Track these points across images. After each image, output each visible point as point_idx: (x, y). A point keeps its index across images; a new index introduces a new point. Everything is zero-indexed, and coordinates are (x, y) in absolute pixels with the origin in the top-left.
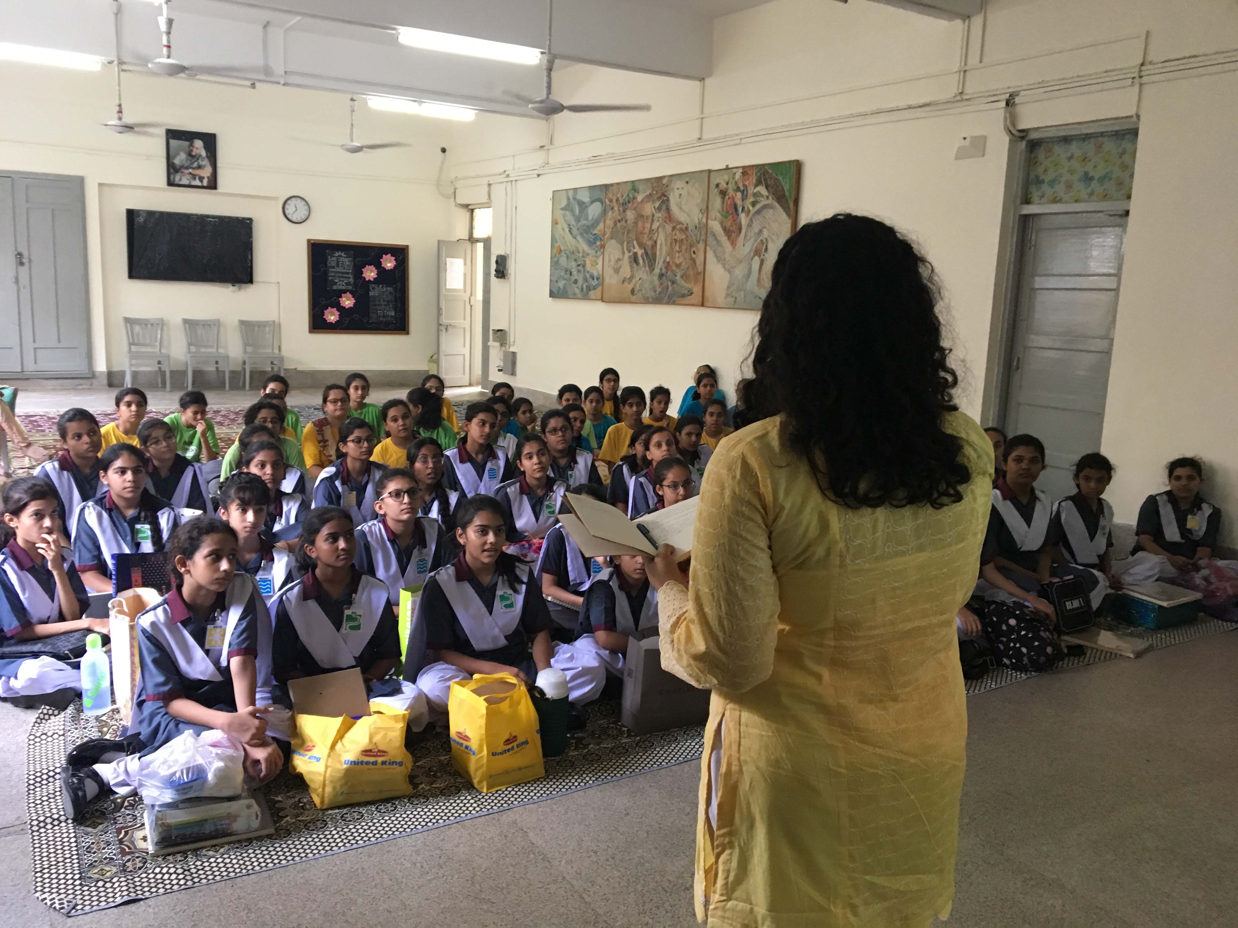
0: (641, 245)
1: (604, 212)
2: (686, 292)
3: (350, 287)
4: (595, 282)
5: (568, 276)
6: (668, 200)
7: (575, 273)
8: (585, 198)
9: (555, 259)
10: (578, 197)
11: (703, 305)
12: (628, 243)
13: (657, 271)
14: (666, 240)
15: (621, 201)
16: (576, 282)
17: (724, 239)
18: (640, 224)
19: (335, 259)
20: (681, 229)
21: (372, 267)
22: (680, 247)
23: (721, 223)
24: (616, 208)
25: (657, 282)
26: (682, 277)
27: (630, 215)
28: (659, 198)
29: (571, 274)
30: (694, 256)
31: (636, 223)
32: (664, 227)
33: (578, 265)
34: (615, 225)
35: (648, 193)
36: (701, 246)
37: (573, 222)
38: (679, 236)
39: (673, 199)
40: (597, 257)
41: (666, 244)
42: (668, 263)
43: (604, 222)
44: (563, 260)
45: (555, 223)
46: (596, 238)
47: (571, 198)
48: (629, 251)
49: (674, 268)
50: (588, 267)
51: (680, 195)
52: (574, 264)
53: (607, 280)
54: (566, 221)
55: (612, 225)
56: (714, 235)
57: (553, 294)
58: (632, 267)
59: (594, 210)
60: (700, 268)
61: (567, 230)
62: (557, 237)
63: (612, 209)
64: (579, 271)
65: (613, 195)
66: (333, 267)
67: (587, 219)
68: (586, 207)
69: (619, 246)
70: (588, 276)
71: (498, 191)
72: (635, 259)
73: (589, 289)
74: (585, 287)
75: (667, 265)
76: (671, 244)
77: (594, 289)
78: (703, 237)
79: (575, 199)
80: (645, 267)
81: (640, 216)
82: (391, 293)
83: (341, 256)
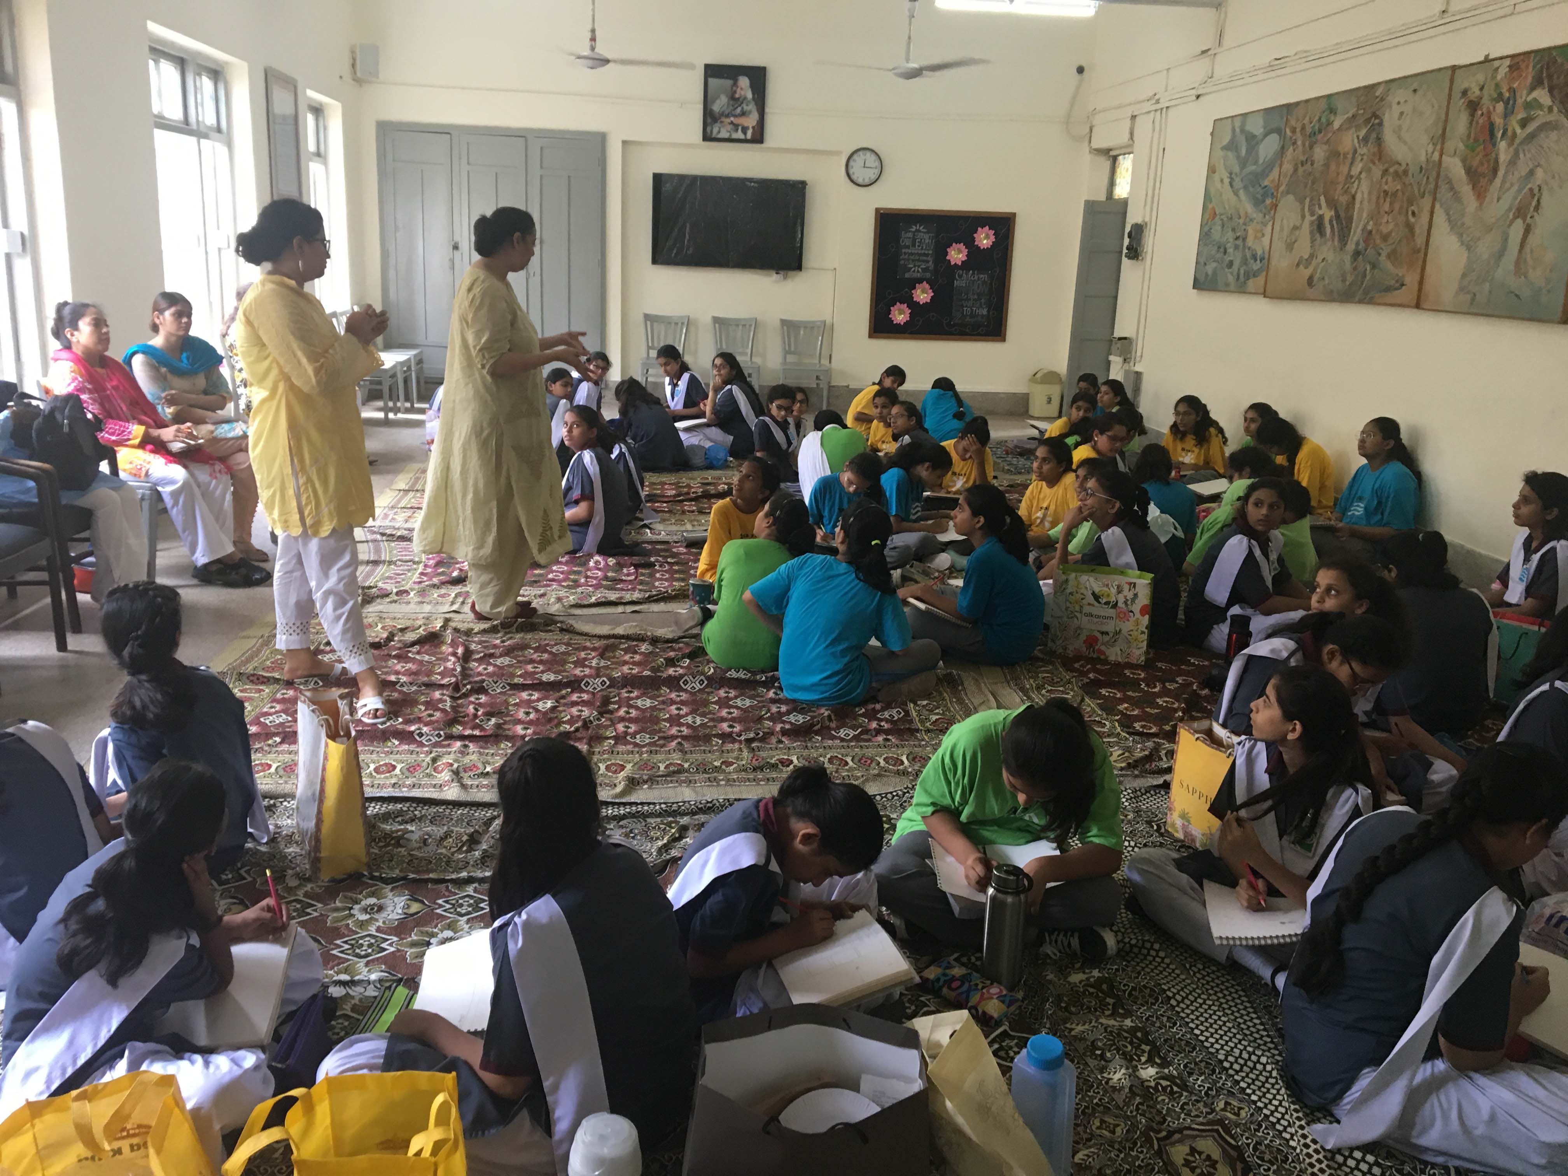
0: (1332, 203)
1: (1283, 150)
2: (1392, 282)
3: (928, 275)
4: (1256, 266)
5: (1220, 255)
6: (1381, 124)
7: (1230, 250)
8: (1256, 127)
9: (1206, 229)
10: (1248, 128)
11: (1418, 306)
12: (1311, 200)
13: (1351, 247)
14: (1370, 193)
15: (1309, 130)
16: (1230, 264)
17: (1466, 190)
18: (1333, 167)
19: (910, 235)
20: (1396, 174)
21: (961, 246)
22: (1391, 204)
23: (1464, 161)
24: (1299, 143)
25: (1348, 266)
26: (1389, 256)
27: (1320, 153)
28: (1367, 121)
29: (1225, 252)
30: (1412, 219)
31: (1327, 165)
32: (1369, 171)
33: (1237, 238)
34: (1296, 170)
35: (1350, 115)
36: (1426, 202)
37: (1237, 169)
38: (1392, 185)
39: (1390, 119)
40: (1265, 225)
41: (1370, 200)
42: (1370, 232)
43: (1281, 166)
44: (1217, 233)
45: (1212, 170)
46: (1266, 192)
47: (1238, 130)
48: (1312, 214)
49: (1378, 241)
50: (1250, 242)
51: (1402, 113)
52: (1230, 236)
53: (1274, 262)
54: (1226, 168)
55: (1291, 172)
56: (1450, 182)
57: (1198, 285)
58: (1313, 241)
59: (1269, 147)
60: (1420, 241)
61: (1227, 181)
62: (1212, 191)
63: (1294, 143)
64: (1236, 247)
65: (1298, 120)
66: (908, 247)
67: (1256, 163)
68: (1257, 144)
69: (1298, 204)
70: (1248, 255)
71: (1143, 127)
72: (1319, 226)
73: (1248, 275)
74: (1242, 274)
75: (1368, 235)
76: (1378, 198)
77: (1255, 276)
78: (1432, 186)
79: (1242, 130)
80: (1333, 240)
81: (1334, 154)
82: (984, 282)
83: (918, 231)
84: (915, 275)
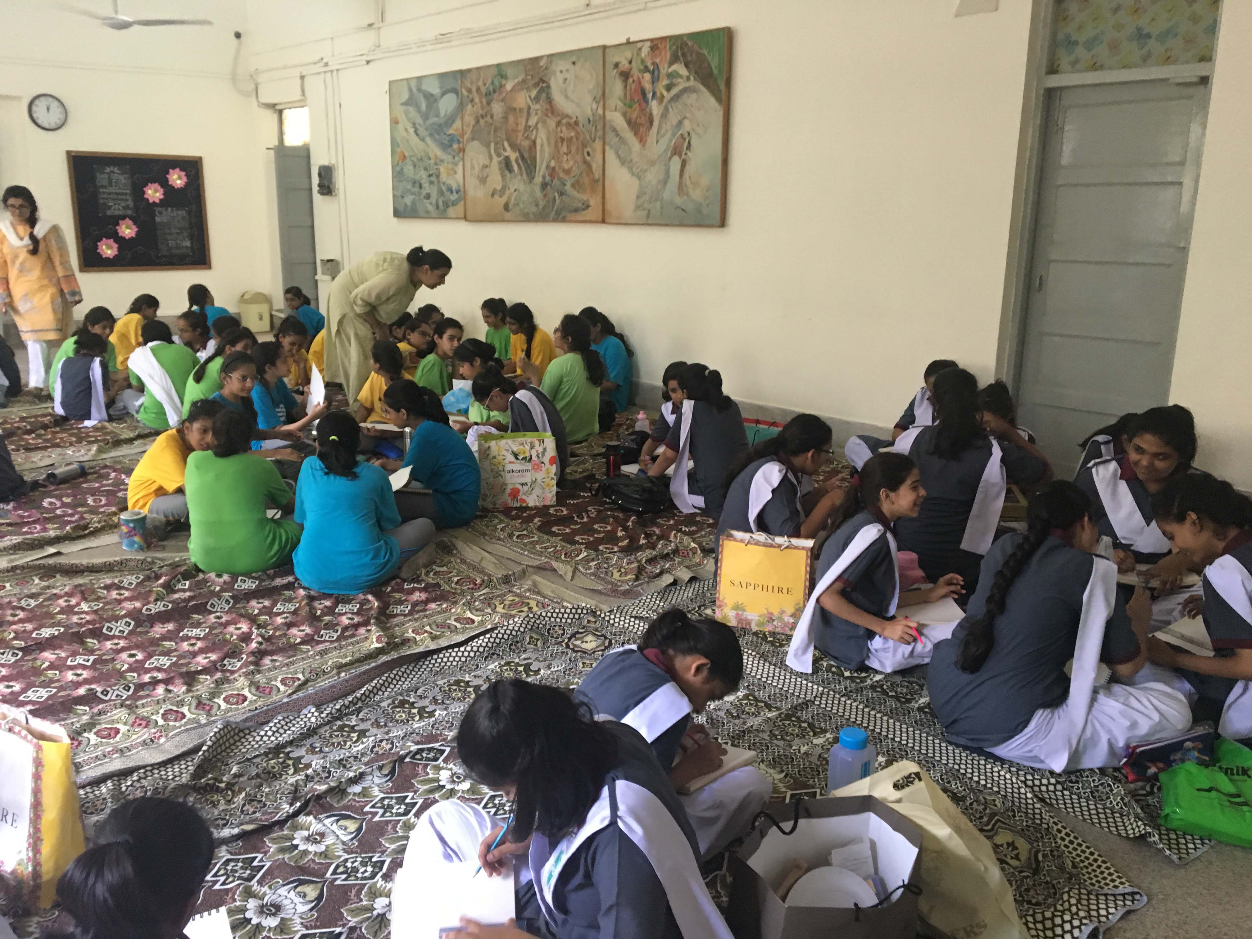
0: (514, 146)
1: (461, 106)
2: (580, 205)
3: (129, 212)
4: (454, 197)
5: (416, 189)
6: (549, 87)
7: (426, 185)
8: (434, 88)
9: (398, 169)
10: (424, 87)
11: (603, 222)
12: (496, 144)
13: (538, 179)
14: (548, 139)
15: (483, 90)
16: (428, 196)
17: (629, 135)
18: (511, 119)
19: (105, 176)
20: (569, 125)
21: (156, 186)
22: (568, 147)
23: (624, 115)
24: (477, 100)
25: (539, 194)
26: (573, 186)
27: (497, 108)
28: (536, 85)
29: (421, 187)
30: (588, 158)
31: (505, 118)
33: (430, 176)
34: (478, 122)
35: (520, 78)
36: (598, 145)
37: (419, 120)
38: (566, 133)
39: (555, 84)
40: (456, 164)
41: (549, 144)
42: (554, 168)
43: (462, 119)
44: (409, 170)
45: (394, 122)
46: (452, 139)
47: (414, 90)
48: (499, 155)
49: (562, 175)
50: (444, 177)
51: (565, 79)
52: (423, 174)
53: (471, 193)
54: (409, 119)
55: (473, 122)
56: (614, 130)
57: (397, 214)
58: (503, 176)
59: (447, 104)
60: (597, 174)
61: (412, 130)
62: (398, 139)
63: (472, 101)
64: (431, 183)
65: (472, 83)
66: (103, 187)
67: (437, 115)
68: (436, 101)
69: (484, 149)
70: (444, 188)
71: (314, 85)
72: (507, 165)
73: (447, 205)
74: (441, 204)
75: (552, 172)
76: (556, 143)
77: (453, 204)
78: (600, 133)
79: (419, 90)
80: (521, 175)
81: (511, 110)
82: (184, 218)
83: (113, 172)
84: (117, 213)
